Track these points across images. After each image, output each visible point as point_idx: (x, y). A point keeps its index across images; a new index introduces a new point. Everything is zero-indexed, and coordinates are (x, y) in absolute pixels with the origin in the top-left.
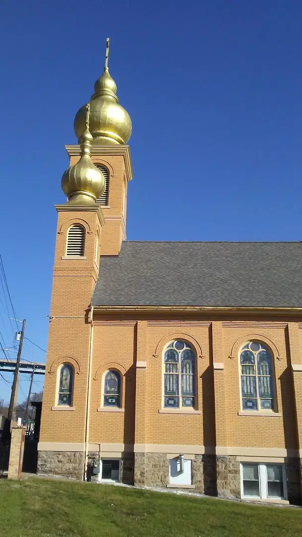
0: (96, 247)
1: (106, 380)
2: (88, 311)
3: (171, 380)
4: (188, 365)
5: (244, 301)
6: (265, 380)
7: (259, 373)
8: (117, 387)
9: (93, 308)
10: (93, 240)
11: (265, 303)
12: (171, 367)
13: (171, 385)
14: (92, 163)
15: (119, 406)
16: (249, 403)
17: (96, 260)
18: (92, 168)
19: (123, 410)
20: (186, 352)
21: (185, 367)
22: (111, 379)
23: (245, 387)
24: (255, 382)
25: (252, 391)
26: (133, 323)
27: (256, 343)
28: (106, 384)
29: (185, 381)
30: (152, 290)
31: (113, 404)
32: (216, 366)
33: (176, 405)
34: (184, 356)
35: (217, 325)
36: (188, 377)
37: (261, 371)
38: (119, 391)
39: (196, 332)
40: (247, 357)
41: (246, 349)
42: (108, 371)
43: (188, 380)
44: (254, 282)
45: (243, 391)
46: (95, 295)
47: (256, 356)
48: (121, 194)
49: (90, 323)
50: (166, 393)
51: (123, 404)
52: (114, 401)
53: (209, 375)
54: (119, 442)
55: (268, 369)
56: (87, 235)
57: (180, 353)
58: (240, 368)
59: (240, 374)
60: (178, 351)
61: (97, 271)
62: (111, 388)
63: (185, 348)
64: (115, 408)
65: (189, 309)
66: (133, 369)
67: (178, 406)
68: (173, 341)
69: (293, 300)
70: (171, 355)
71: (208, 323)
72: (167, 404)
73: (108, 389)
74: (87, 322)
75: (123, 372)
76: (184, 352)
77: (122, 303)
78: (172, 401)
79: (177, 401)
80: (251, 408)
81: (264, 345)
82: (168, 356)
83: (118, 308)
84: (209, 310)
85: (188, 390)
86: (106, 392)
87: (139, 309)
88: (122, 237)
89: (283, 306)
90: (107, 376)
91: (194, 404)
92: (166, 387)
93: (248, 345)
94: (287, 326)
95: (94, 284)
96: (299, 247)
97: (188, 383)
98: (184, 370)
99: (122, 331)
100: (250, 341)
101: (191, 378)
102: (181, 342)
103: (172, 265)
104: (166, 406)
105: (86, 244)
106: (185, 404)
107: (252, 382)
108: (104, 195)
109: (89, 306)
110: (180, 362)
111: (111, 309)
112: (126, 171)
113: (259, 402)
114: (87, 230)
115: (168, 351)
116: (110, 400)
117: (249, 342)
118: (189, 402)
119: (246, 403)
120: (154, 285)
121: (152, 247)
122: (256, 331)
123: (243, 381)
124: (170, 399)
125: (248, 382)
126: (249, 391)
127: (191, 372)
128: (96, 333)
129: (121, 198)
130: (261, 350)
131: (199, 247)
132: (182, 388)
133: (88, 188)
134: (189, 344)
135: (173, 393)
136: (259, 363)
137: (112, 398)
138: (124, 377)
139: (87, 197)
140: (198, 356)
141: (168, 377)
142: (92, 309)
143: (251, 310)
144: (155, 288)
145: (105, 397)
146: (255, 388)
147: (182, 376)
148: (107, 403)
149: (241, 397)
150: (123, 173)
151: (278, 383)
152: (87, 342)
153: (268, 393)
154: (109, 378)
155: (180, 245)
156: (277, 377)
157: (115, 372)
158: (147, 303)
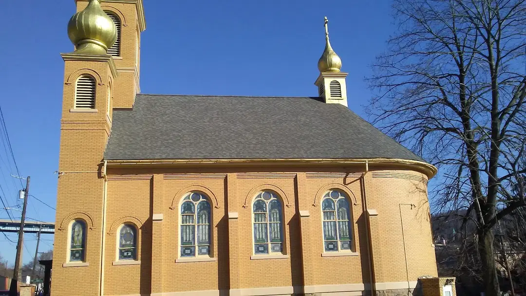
0: (108, 101)
1: (121, 234)
2: (101, 166)
3: (188, 230)
4: (204, 216)
5: (258, 153)
6: (275, 226)
7: (270, 220)
8: (132, 241)
9: (106, 162)
10: (105, 92)
11: (277, 156)
12: (188, 218)
13: (188, 235)
14: (102, 9)
15: (135, 258)
16: (261, 248)
17: (108, 113)
18: (101, 15)
19: (139, 262)
20: (202, 203)
21: (201, 218)
22: (127, 233)
23: (258, 233)
24: (266, 228)
25: (264, 237)
26: (149, 176)
27: (268, 192)
28: (121, 237)
29: (201, 232)
30: (168, 143)
31: (129, 257)
32: (231, 215)
33: (192, 253)
34: (201, 207)
35: (232, 177)
36: (204, 226)
37: (272, 218)
38: (135, 244)
39: (212, 184)
40: (259, 206)
41: (260, 199)
42: (123, 225)
43: (204, 230)
44: (267, 135)
45: (255, 237)
46: (108, 148)
47: (267, 205)
48: (133, 44)
49: (103, 177)
50: (183, 243)
51: (140, 257)
52: (130, 254)
53: (224, 224)
54: (135, 293)
55: (278, 216)
56: (98, 87)
57: (196, 204)
58: (253, 216)
59: (253, 221)
60: (194, 203)
61: (110, 125)
62: (126, 241)
63: (201, 199)
64: (131, 261)
65: (206, 162)
66: (150, 221)
67: (194, 255)
68: (189, 194)
69: (302, 152)
70: (188, 207)
71: (223, 175)
72: (184, 254)
73: (124, 242)
74: (100, 176)
75: (139, 225)
76: (200, 203)
77: (137, 157)
78: (188, 250)
79: (193, 250)
80: (262, 252)
81: (276, 194)
82: (184, 208)
83: (133, 162)
84: (223, 162)
85: (204, 239)
86: (122, 245)
87: (155, 162)
88: (136, 89)
89: (294, 158)
90: (122, 230)
91: (210, 252)
92: (182, 238)
93: (260, 195)
94: (296, 175)
95: (106, 138)
96: (307, 102)
97: (204, 233)
98: (201, 220)
99: (138, 185)
100: (263, 190)
101: (207, 227)
102: (197, 194)
103: (188, 119)
104: (182, 255)
105: (97, 95)
106: (200, 253)
107: (263, 229)
108: (115, 45)
109: (102, 161)
110: (196, 214)
111: (125, 162)
112: (139, 19)
113: (270, 246)
114: (98, 81)
115: (184, 203)
116: (125, 254)
117: (261, 192)
118: (204, 251)
119: (258, 248)
120: (171, 139)
121: (166, 101)
122: (269, 181)
123: (255, 228)
124: (187, 248)
125: (260, 228)
126: (261, 237)
127: (207, 222)
128: (109, 188)
129: (134, 49)
130: (272, 198)
131: (214, 101)
132: (199, 237)
133: (98, 36)
134: (205, 196)
135: (189, 243)
136: (270, 211)
137: (127, 251)
138: (140, 231)
139: (97, 46)
140: (214, 207)
141: (185, 227)
142: (106, 164)
143: (265, 161)
144: (170, 141)
145: (121, 251)
146: (266, 233)
147: (198, 226)
148: (122, 255)
149: (253, 243)
150: (136, 23)
151: (287, 228)
152: (100, 197)
153: (278, 237)
154: (124, 232)
155: (196, 99)
156: (286, 223)
157: (131, 226)
158: (164, 156)
